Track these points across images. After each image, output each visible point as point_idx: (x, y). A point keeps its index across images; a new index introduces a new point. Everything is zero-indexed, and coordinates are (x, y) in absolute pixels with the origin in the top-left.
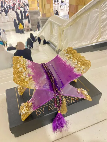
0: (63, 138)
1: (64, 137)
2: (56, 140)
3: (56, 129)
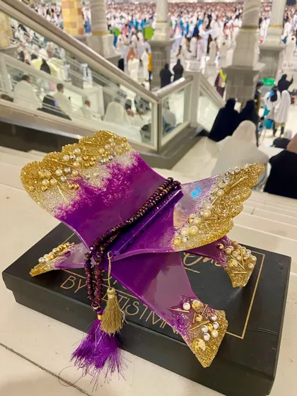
0: (72, 385)
1: (75, 387)
2: (56, 376)
3: (83, 357)
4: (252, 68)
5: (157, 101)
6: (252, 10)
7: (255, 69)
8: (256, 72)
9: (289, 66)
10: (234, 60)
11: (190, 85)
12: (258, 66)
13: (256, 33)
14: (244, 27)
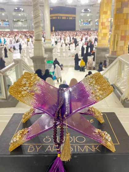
4: (43, 56)
5: (3, 74)
6: (38, 33)
7: (44, 57)
8: (45, 58)
9: (57, 55)
10: (34, 53)
11: (18, 65)
12: (46, 56)
13: (41, 42)
14: (36, 40)
